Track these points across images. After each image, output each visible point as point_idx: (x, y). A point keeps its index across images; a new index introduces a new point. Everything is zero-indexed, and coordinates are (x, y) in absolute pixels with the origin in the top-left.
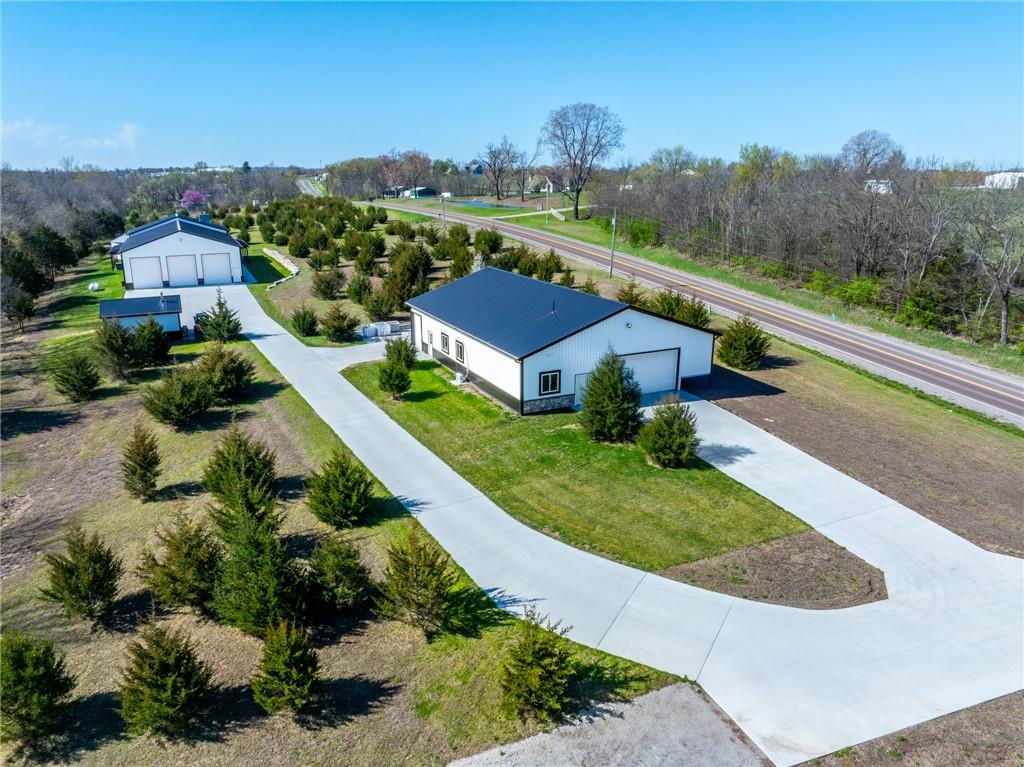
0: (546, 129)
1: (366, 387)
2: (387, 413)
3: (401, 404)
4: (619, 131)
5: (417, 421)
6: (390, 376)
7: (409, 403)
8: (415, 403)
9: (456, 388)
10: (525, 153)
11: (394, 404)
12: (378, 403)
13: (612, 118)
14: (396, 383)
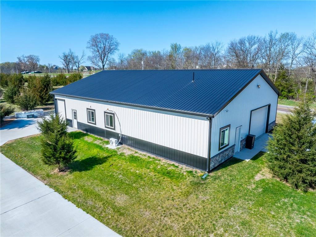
0: (89, 42)
1: (26, 161)
2: (57, 190)
3: (70, 177)
4: (117, 44)
5: (97, 196)
6: (55, 149)
7: (77, 173)
8: (83, 173)
9: (114, 151)
10: (78, 56)
11: (61, 177)
12: (43, 179)
13: (115, 39)
14: (63, 155)
